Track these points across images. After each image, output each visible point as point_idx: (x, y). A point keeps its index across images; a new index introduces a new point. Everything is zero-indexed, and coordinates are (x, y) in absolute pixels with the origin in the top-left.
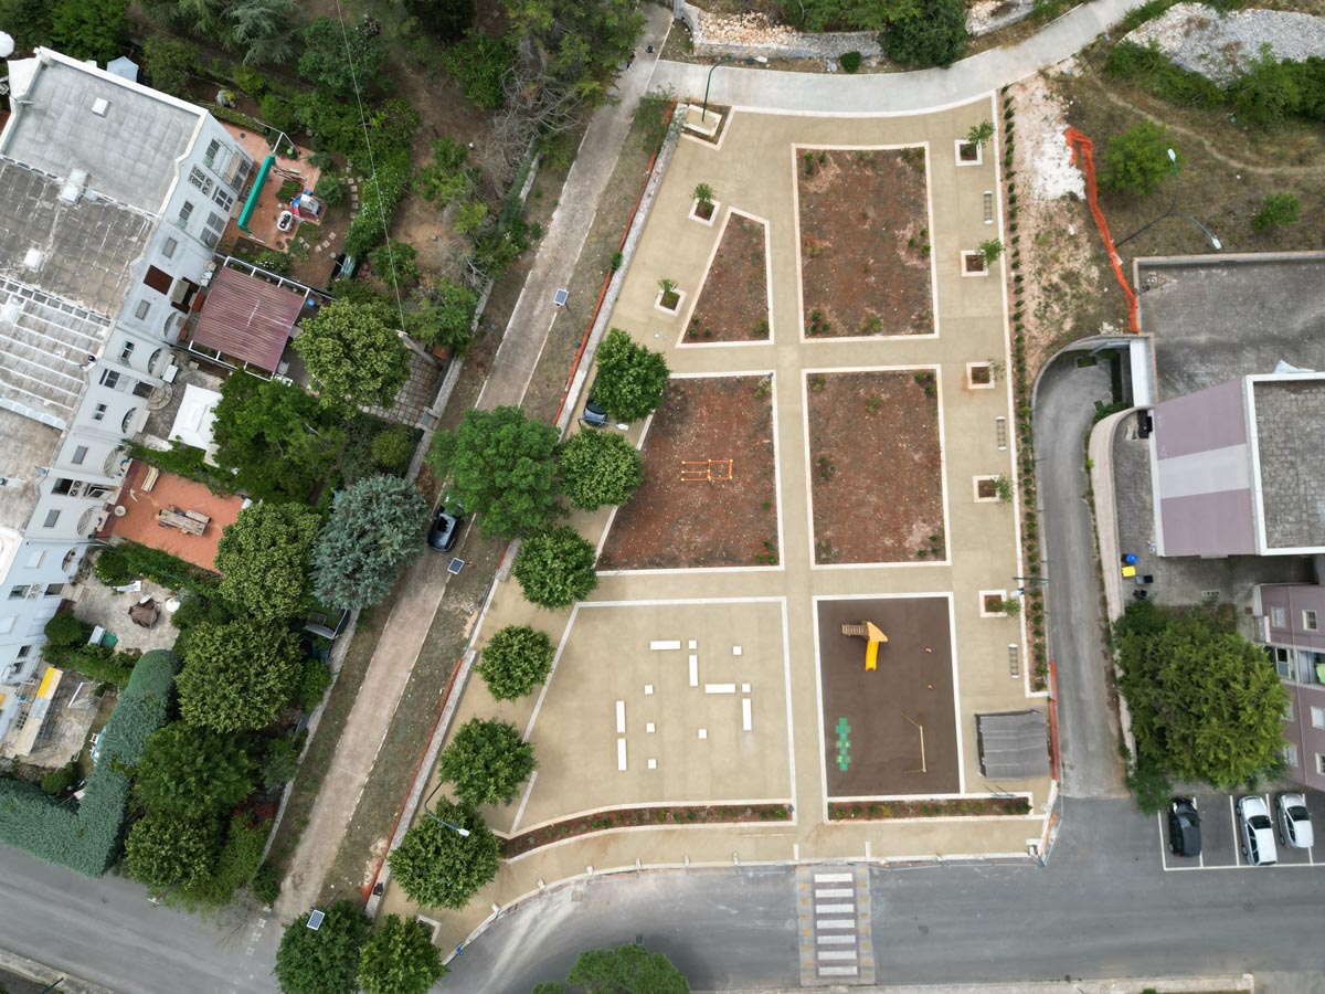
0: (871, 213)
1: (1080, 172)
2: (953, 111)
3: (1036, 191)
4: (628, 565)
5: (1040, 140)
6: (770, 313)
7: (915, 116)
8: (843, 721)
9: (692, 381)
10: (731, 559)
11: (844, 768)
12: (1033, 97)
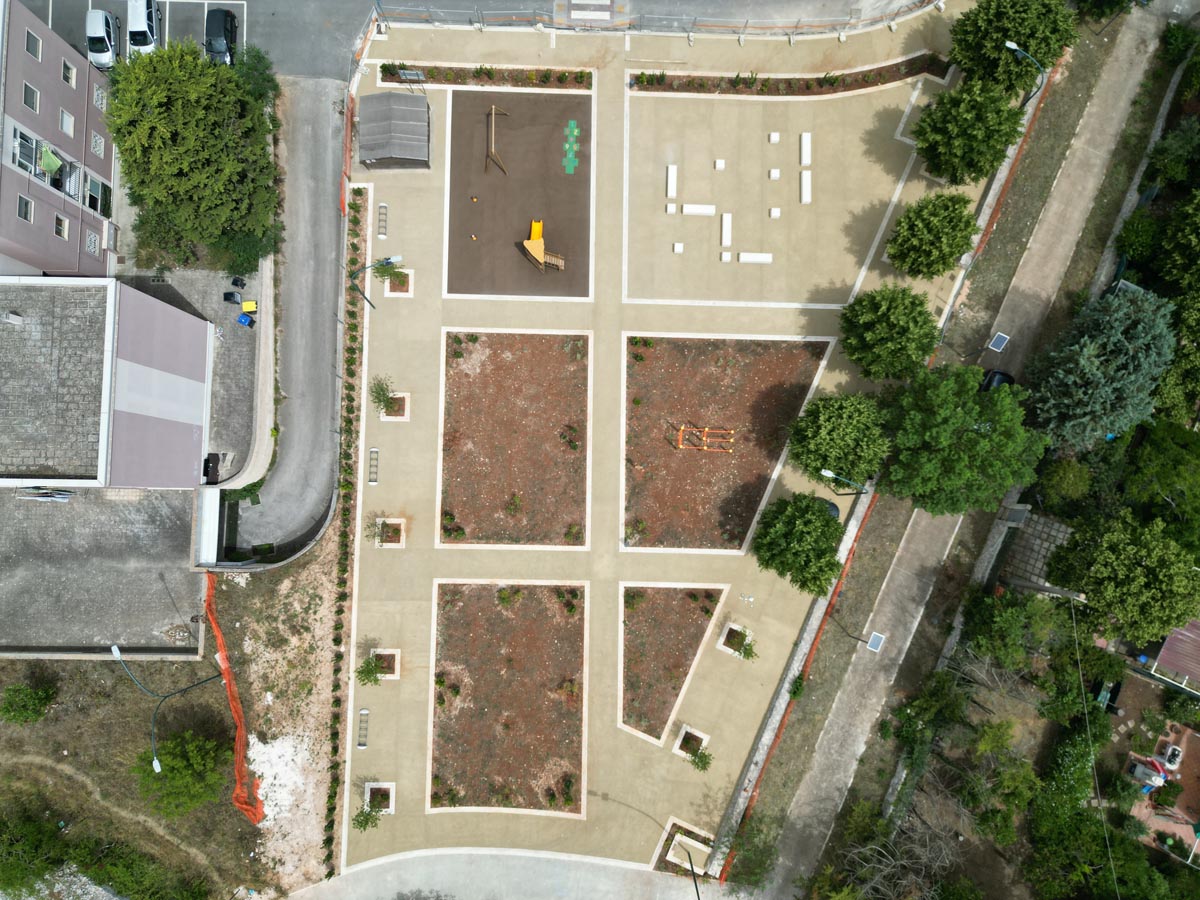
0: (499, 729)
1: (252, 767)
2: (393, 851)
3: (305, 746)
4: (791, 345)
5: (295, 810)
6: (621, 617)
7: (439, 846)
8: (570, 170)
9: (713, 545)
10: (679, 347)
11: (572, 123)
12: (297, 863)
